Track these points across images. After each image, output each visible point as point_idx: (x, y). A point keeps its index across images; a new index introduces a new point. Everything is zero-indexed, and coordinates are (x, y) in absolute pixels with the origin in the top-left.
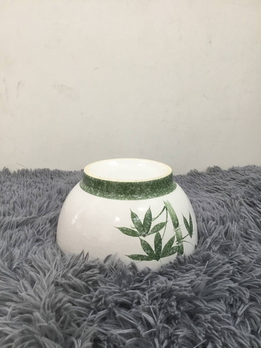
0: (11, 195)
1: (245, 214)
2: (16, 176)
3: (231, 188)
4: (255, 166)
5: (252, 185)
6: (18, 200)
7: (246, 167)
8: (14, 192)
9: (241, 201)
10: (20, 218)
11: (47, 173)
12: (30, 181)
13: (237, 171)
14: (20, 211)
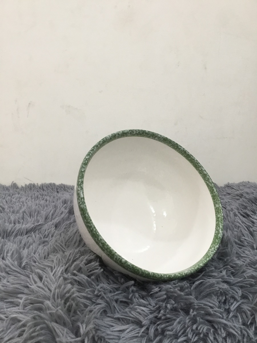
0: (20, 205)
1: (240, 224)
2: (24, 190)
3: (227, 201)
4: (249, 182)
5: (246, 198)
6: (27, 209)
7: (240, 183)
8: (23, 203)
9: (235, 212)
10: (29, 225)
11: (53, 187)
12: (37, 194)
13: (232, 187)
14: (29, 220)
